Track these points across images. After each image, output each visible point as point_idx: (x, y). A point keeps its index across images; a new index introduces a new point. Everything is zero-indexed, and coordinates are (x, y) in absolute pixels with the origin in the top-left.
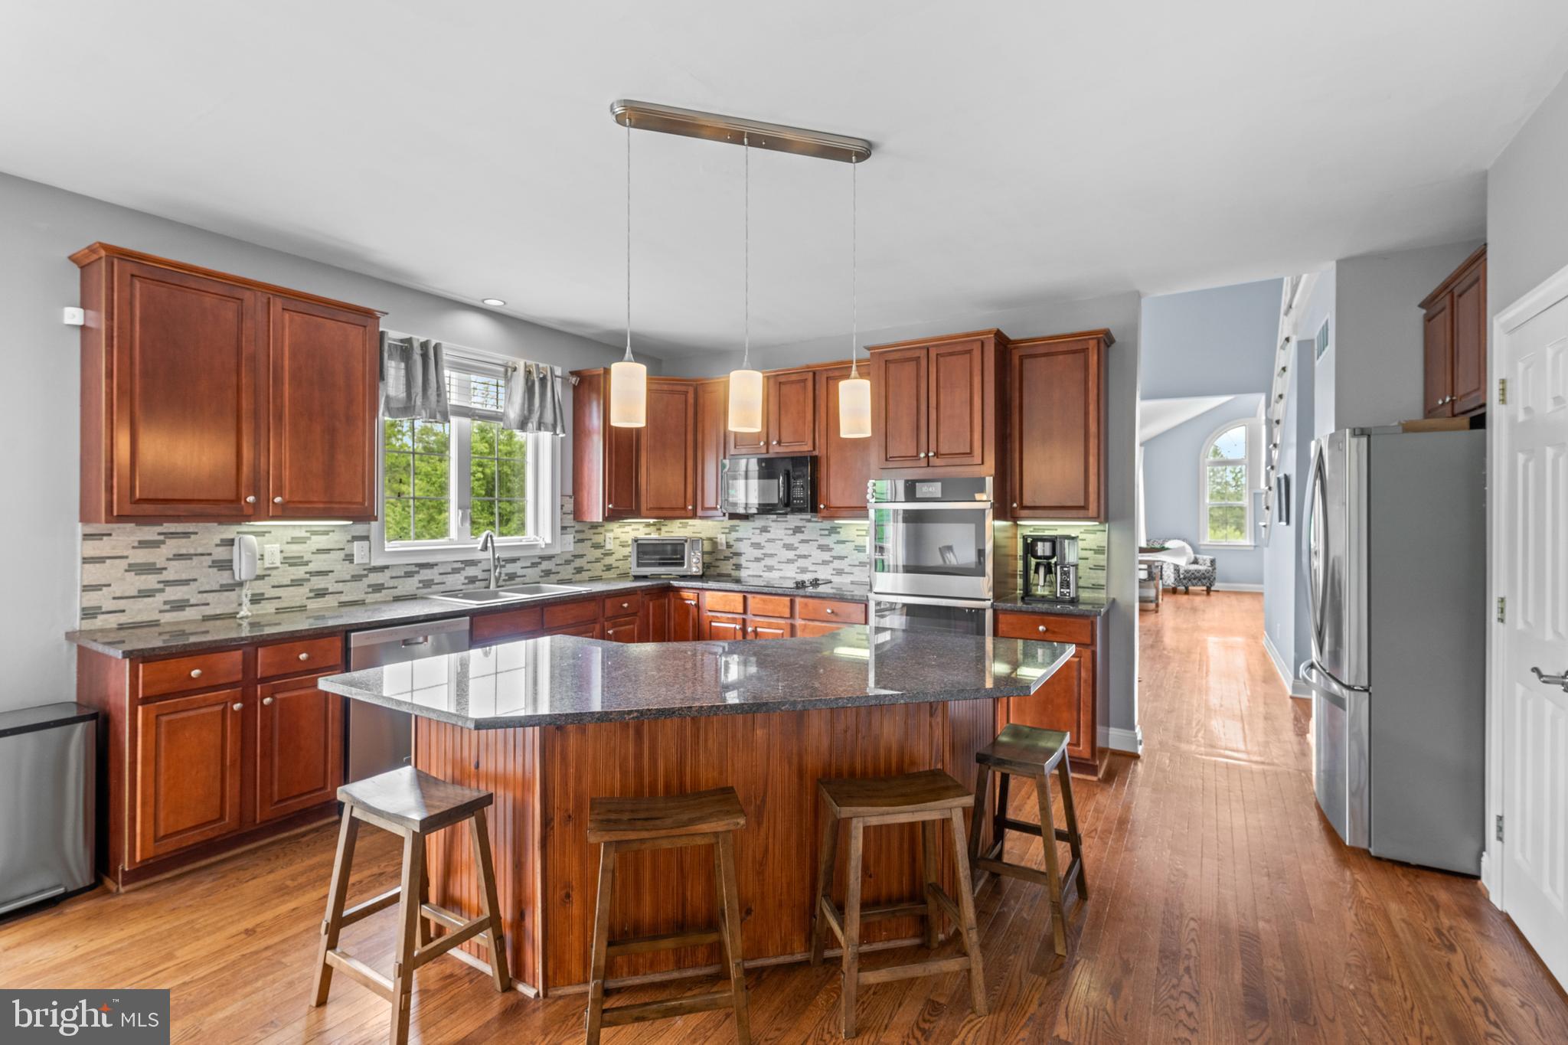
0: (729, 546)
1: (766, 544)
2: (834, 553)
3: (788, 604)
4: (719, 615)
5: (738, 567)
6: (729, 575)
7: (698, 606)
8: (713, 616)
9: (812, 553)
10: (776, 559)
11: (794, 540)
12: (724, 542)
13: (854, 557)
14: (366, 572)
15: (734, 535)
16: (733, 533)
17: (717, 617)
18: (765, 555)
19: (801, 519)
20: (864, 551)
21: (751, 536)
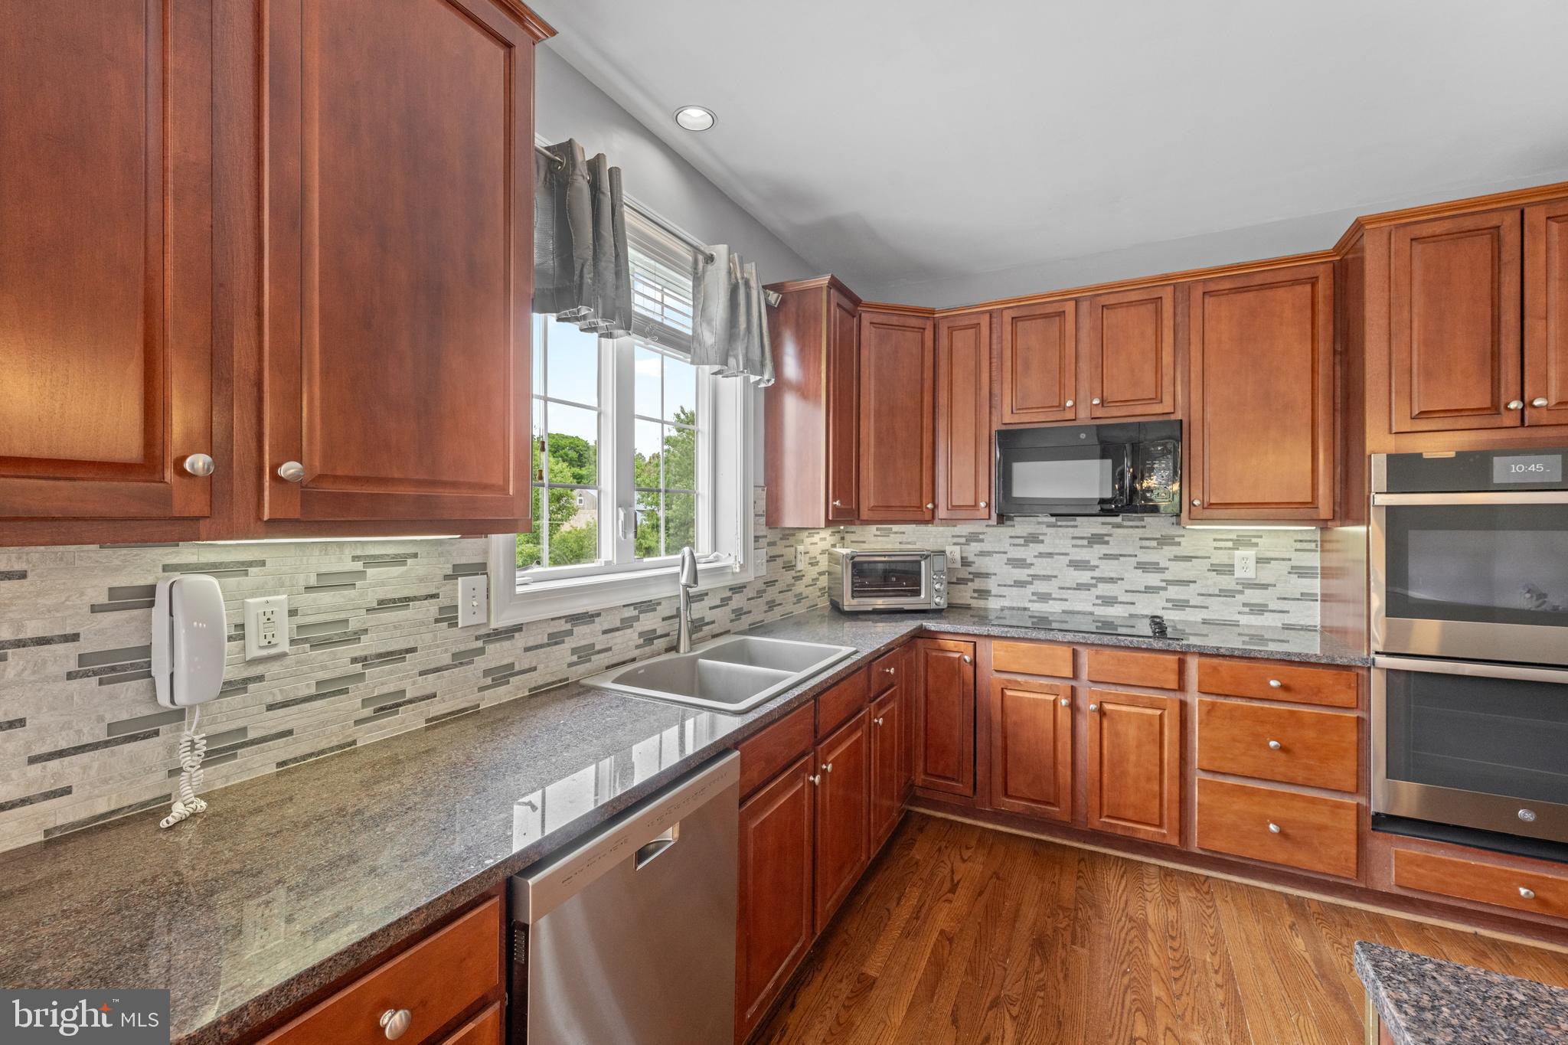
0: (965, 562)
1: (1034, 561)
2: (1168, 576)
3: (1176, 666)
4: (1020, 678)
5: (983, 594)
6: (968, 607)
7: (974, 663)
8: (1009, 681)
9: (1126, 575)
10: (1055, 583)
11: (1092, 554)
12: (958, 557)
13: (1210, 582)
14: (480, 644)
15: (975, 547)
16: (973, 544)
17: (1018, 683)
18: (1035, 577)
19: (1103, 524)
20: (1231, 573)
21: (1006, 547)
